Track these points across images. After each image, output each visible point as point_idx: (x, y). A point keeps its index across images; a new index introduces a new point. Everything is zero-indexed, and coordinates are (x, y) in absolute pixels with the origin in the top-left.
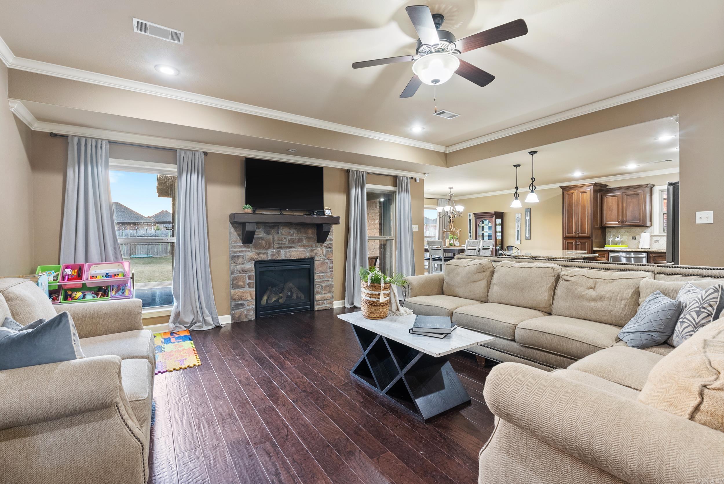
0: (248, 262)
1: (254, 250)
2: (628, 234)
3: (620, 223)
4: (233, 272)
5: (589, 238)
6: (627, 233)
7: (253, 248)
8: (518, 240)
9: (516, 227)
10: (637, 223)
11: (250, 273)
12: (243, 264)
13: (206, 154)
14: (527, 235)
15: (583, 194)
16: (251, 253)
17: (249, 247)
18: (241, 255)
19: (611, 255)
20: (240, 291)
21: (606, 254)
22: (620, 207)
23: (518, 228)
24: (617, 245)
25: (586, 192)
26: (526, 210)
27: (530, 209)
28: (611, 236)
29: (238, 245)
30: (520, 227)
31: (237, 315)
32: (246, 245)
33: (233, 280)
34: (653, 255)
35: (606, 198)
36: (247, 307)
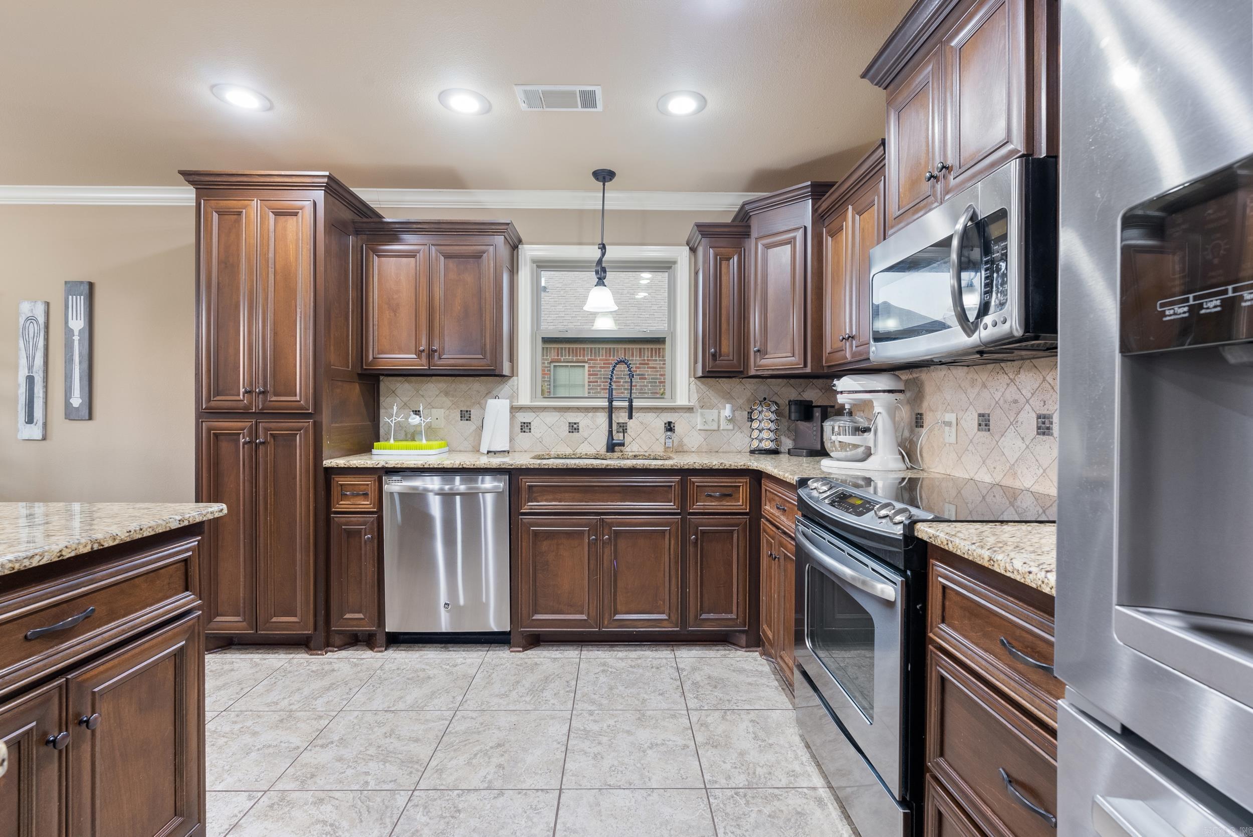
2: (447, 401)
3: (424, 360)
5: (308, 416)
6: (445, 399)
8: (30, 420)
9: (23, 362)
10: (476, 361)
14: (76, 401)
15: (282, 219)
19: (394, 486)
21: (368, 482)
22: (424, 298)
23: (30, 368)
24: (413, 439)
25: (296, 214)
26: (71, 287)
27: (91, 285)
28: (395, 408)
30: (39, 361)
34: (527, 482)
35: (376, 258)
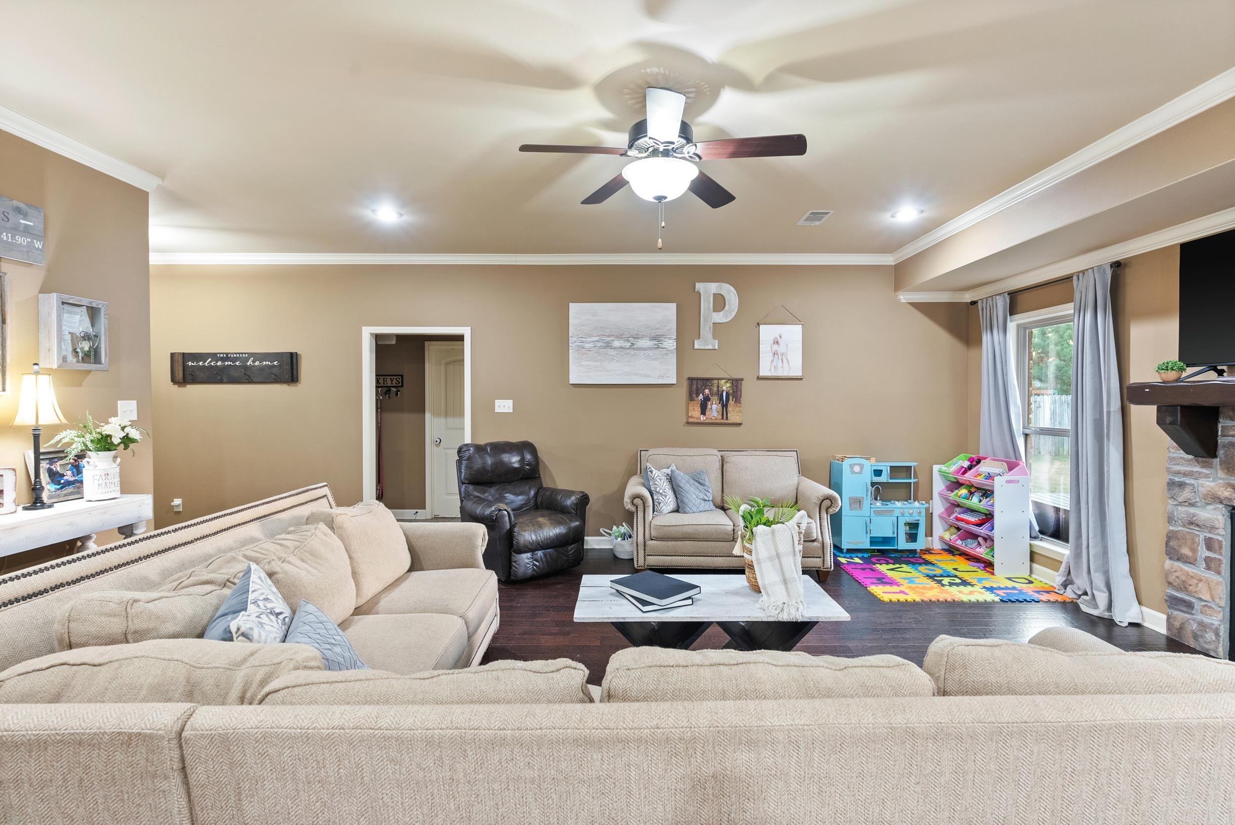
0: (1208, 504)
1: (1224, 476)
4: (1170, 519)
7: (1223, 469)
11: (1210, 532)
12: (1192, 505)
13: (1117, 266)
16: (1213, 481)
17: (1209, 466)
18: (1187, 481)
20: (1182, 570)
29: (1181, 458)
31: (1177, 624)
32: (1200, 459)
33: (1171, 537)
36: (1199, 617)
